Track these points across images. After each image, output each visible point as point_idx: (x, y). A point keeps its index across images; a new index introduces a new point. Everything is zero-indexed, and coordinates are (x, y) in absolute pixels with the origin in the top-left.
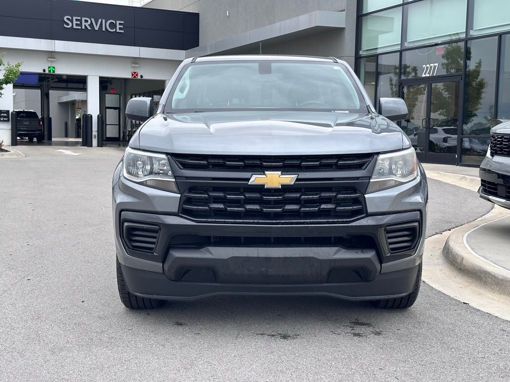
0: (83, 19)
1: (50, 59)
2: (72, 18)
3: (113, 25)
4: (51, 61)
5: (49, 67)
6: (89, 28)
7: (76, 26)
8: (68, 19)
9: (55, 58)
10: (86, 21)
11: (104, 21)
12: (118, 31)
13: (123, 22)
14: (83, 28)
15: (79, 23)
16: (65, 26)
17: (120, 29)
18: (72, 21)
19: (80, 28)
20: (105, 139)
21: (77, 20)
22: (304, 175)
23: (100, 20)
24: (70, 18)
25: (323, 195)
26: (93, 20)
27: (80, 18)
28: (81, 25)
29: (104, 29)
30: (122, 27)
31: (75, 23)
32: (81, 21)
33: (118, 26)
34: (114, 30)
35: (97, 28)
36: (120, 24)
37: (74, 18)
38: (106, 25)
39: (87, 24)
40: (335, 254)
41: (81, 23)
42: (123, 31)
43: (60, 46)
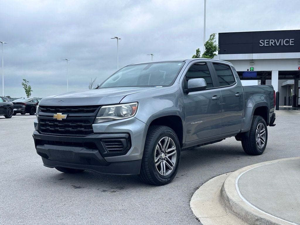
0: (270, 40)
1: (251, 64)
2: (264, 41)
3: (287, 42)
4: (252, 65)
5: (251, 68)
6: (274, 45)
7: (266, 45)
8: (262, 41)
9: (253, 63)
10: (272, 41)
11: (282, 40)
12: (290, 44)
13: (293, 39)
14: (270, 45)
15: (268, 43)
16: (260, 45)
17: (292, 43)
18: (264, 42)
19: (268, 45)
20: (297, 106)
21: (267, 41)
22: (71, 115)
23: (280, 40)
24: (263, 41)
25: (78, 123)
26: (276, 40)
27: (268, 40)
28: (269, 44)
29: (282, 45)
30: (293, 42)
31: (266, 43)
32: (269, 41)
33: (291, 42)
34: (288, 44)
35: (278, 45)
36: (292, 41)
37: (265, 41)
38: (283, 42)
39: (272, 43)
40: (81, 150)
41: (269, 43)
42: (293, 45)
43: (255, 56)
